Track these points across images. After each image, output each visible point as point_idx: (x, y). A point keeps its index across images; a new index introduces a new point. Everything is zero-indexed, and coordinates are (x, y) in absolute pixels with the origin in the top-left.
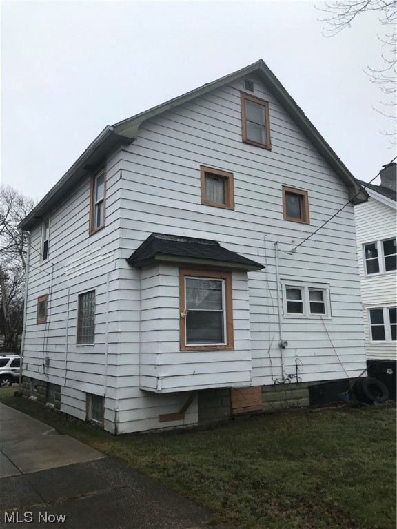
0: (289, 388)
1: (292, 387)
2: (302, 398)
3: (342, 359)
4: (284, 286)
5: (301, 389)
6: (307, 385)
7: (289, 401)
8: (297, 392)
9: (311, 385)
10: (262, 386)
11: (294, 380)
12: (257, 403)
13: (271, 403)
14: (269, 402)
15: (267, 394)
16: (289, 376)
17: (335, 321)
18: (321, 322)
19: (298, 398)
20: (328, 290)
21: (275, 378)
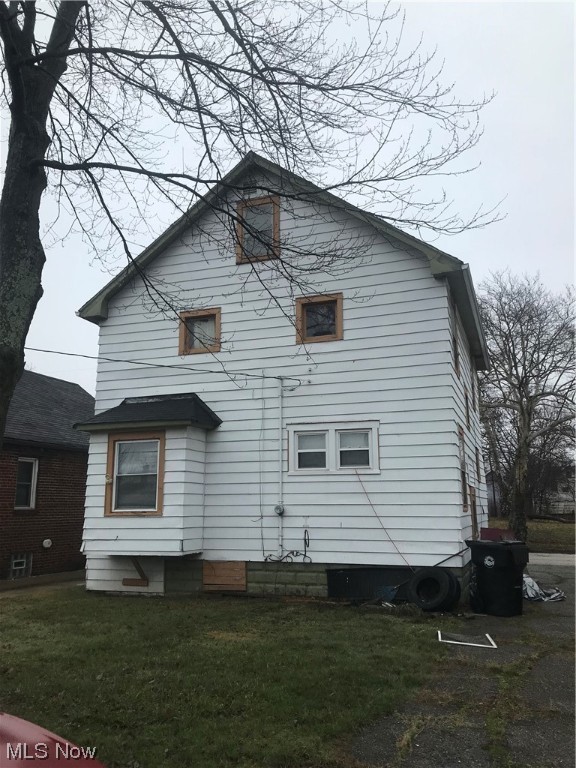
0: (290, 568)
1: (297, 568)
2: (316, 584)
3: (394, 535)
4: (291, 434)
5: (314, 572)
6: (323, 568)
7: (289, 586)
8: (306, 576)
9: (332, 568)
10: (246, 562)
11: (300, 559)
12: (237, 581)
13: (262, 585)
14: (258, 582)
15: (257, 573)
16: (292, 552)
17: (385, 476)
18: (355, 478)
19: (307, 585)
20: (375, 431)
21: (267, 554)
